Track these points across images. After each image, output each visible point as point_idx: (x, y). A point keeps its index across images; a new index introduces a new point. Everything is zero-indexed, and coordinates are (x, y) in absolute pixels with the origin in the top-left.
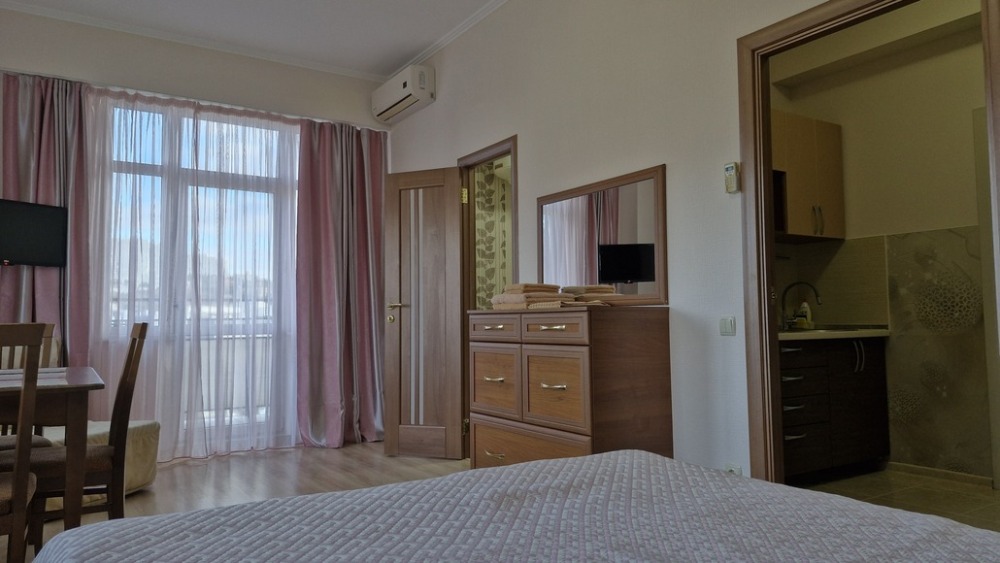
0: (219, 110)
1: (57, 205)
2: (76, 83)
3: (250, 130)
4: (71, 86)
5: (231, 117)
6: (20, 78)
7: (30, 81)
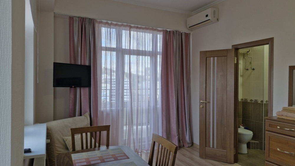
0: (137, 28)
1: (87, 65)
2: (92, 19)
3: (147, 34)
4: (91, 20)
5: (141, 30)
6: (74, 18)
7: (77, 19)
